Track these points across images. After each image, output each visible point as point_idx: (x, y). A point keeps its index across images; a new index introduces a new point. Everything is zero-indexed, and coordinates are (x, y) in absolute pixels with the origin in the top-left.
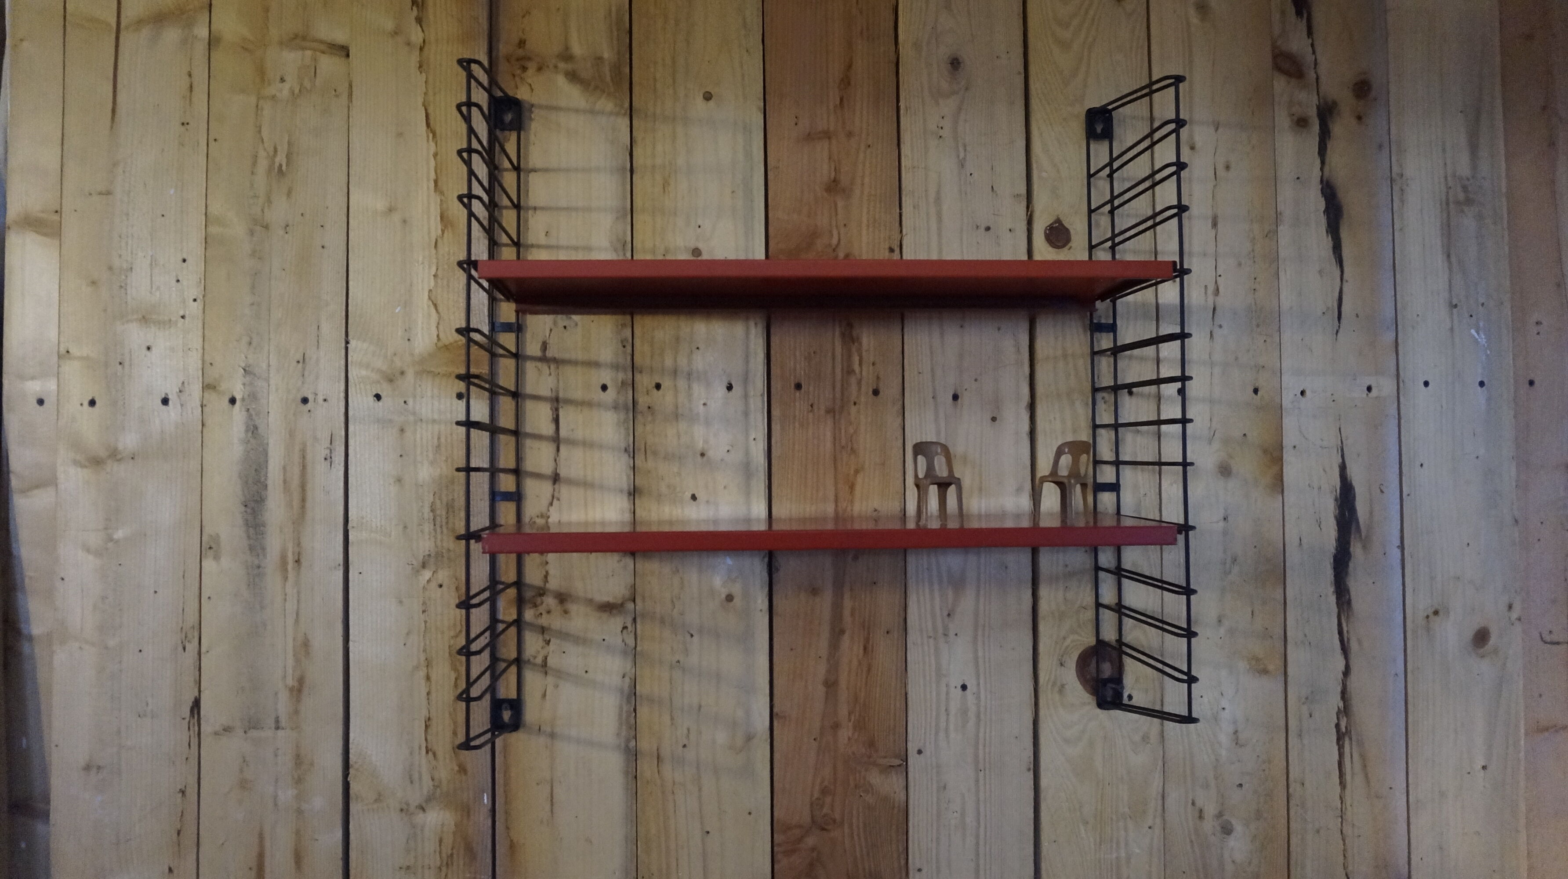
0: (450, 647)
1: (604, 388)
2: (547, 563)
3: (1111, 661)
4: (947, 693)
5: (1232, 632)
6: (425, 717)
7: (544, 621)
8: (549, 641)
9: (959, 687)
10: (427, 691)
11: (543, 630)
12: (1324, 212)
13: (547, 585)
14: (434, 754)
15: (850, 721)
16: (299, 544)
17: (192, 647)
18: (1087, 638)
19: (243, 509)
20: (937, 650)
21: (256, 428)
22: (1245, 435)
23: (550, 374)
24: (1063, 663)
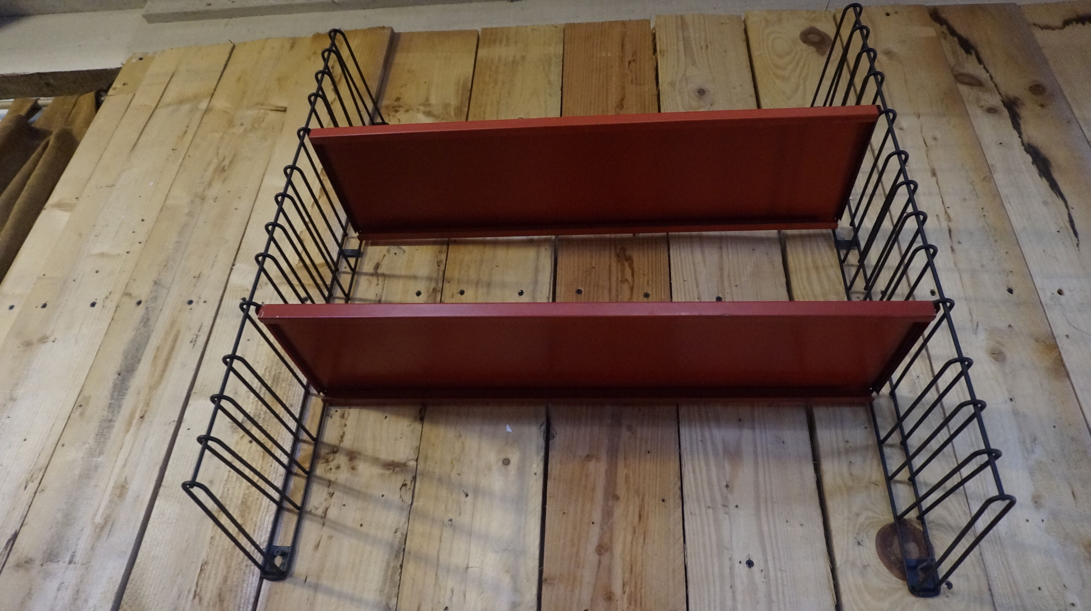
0: (244, 494)
1: (419, 294)
2: (346, 425)
3: (917, 542)
4: (731, 568)
5: (1055, 516)
6: (203, 560)
7: (331, 476)
8: (333, 494)
9: (744, 562)
10: (212, 535)
11: (330, 483)
12: (1033, 163)
13: (342, 443)
14: (200, 599)
15: (624, 593)
16: (148, 405)
17: (32, 486)
18: (883, 515)
19: (117, 376)
20: (717, 521)
21: (148, 319)
22: (1010, 326)
23: (378, 284)
24: (861, 543)
